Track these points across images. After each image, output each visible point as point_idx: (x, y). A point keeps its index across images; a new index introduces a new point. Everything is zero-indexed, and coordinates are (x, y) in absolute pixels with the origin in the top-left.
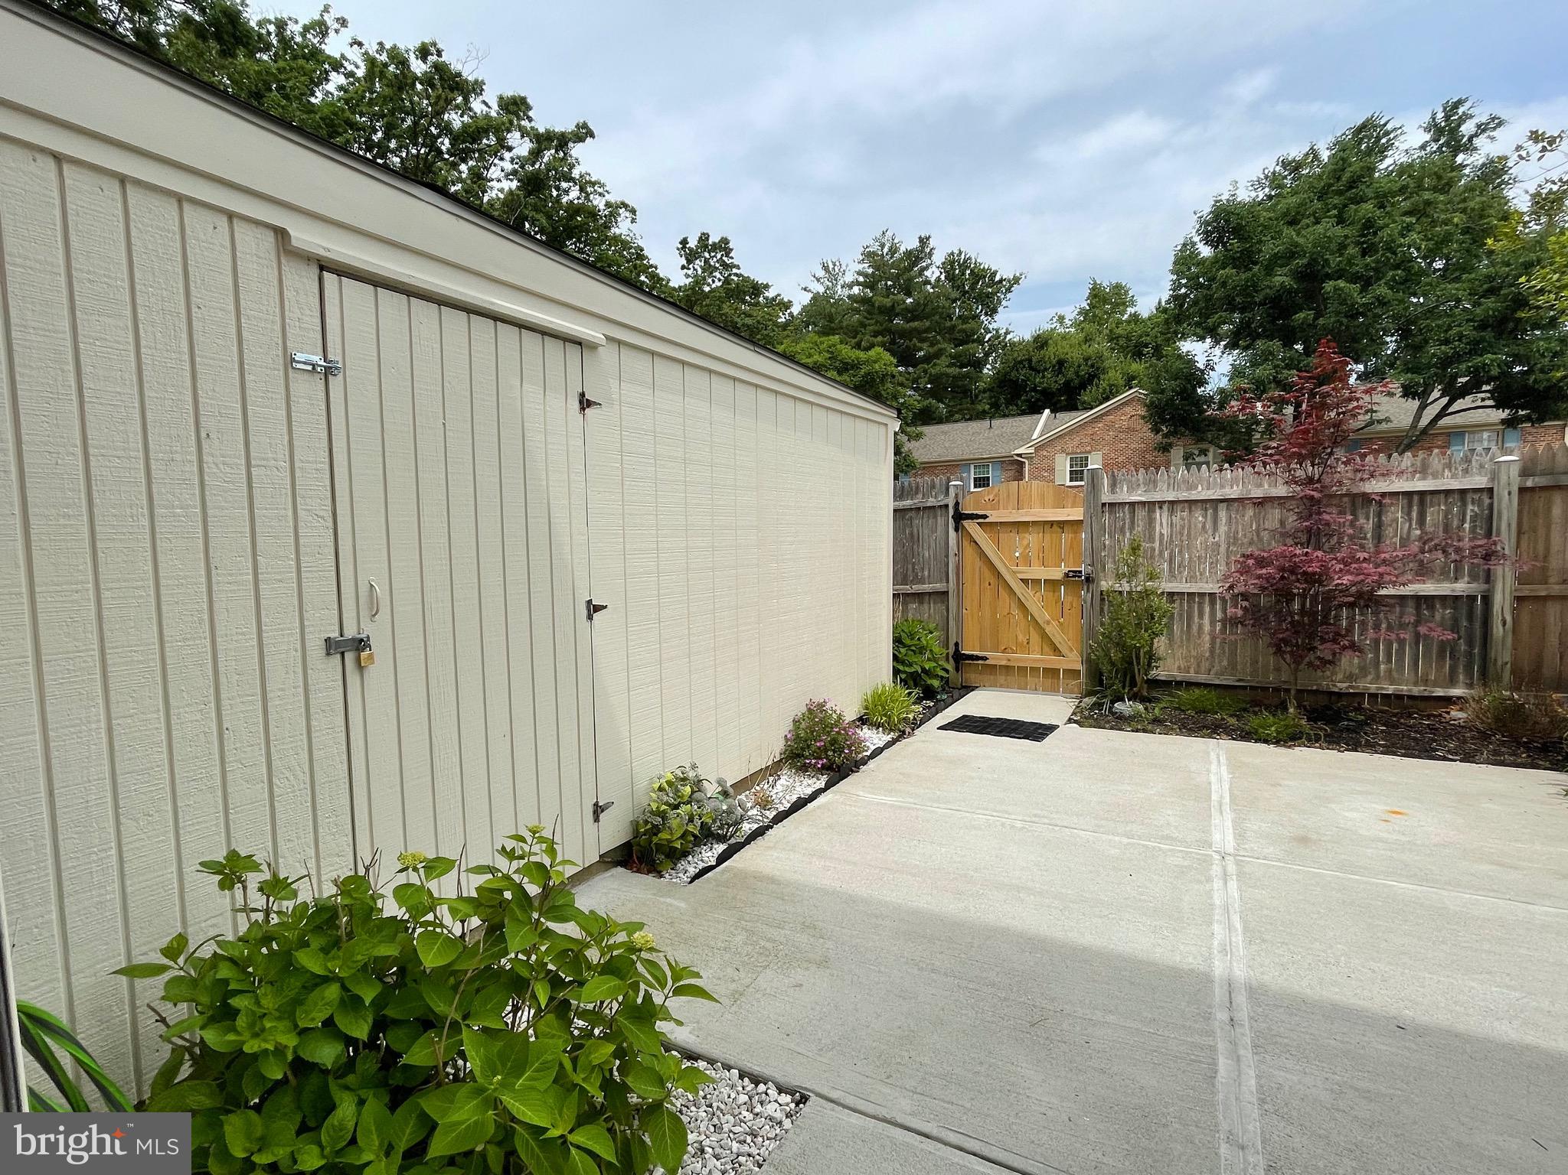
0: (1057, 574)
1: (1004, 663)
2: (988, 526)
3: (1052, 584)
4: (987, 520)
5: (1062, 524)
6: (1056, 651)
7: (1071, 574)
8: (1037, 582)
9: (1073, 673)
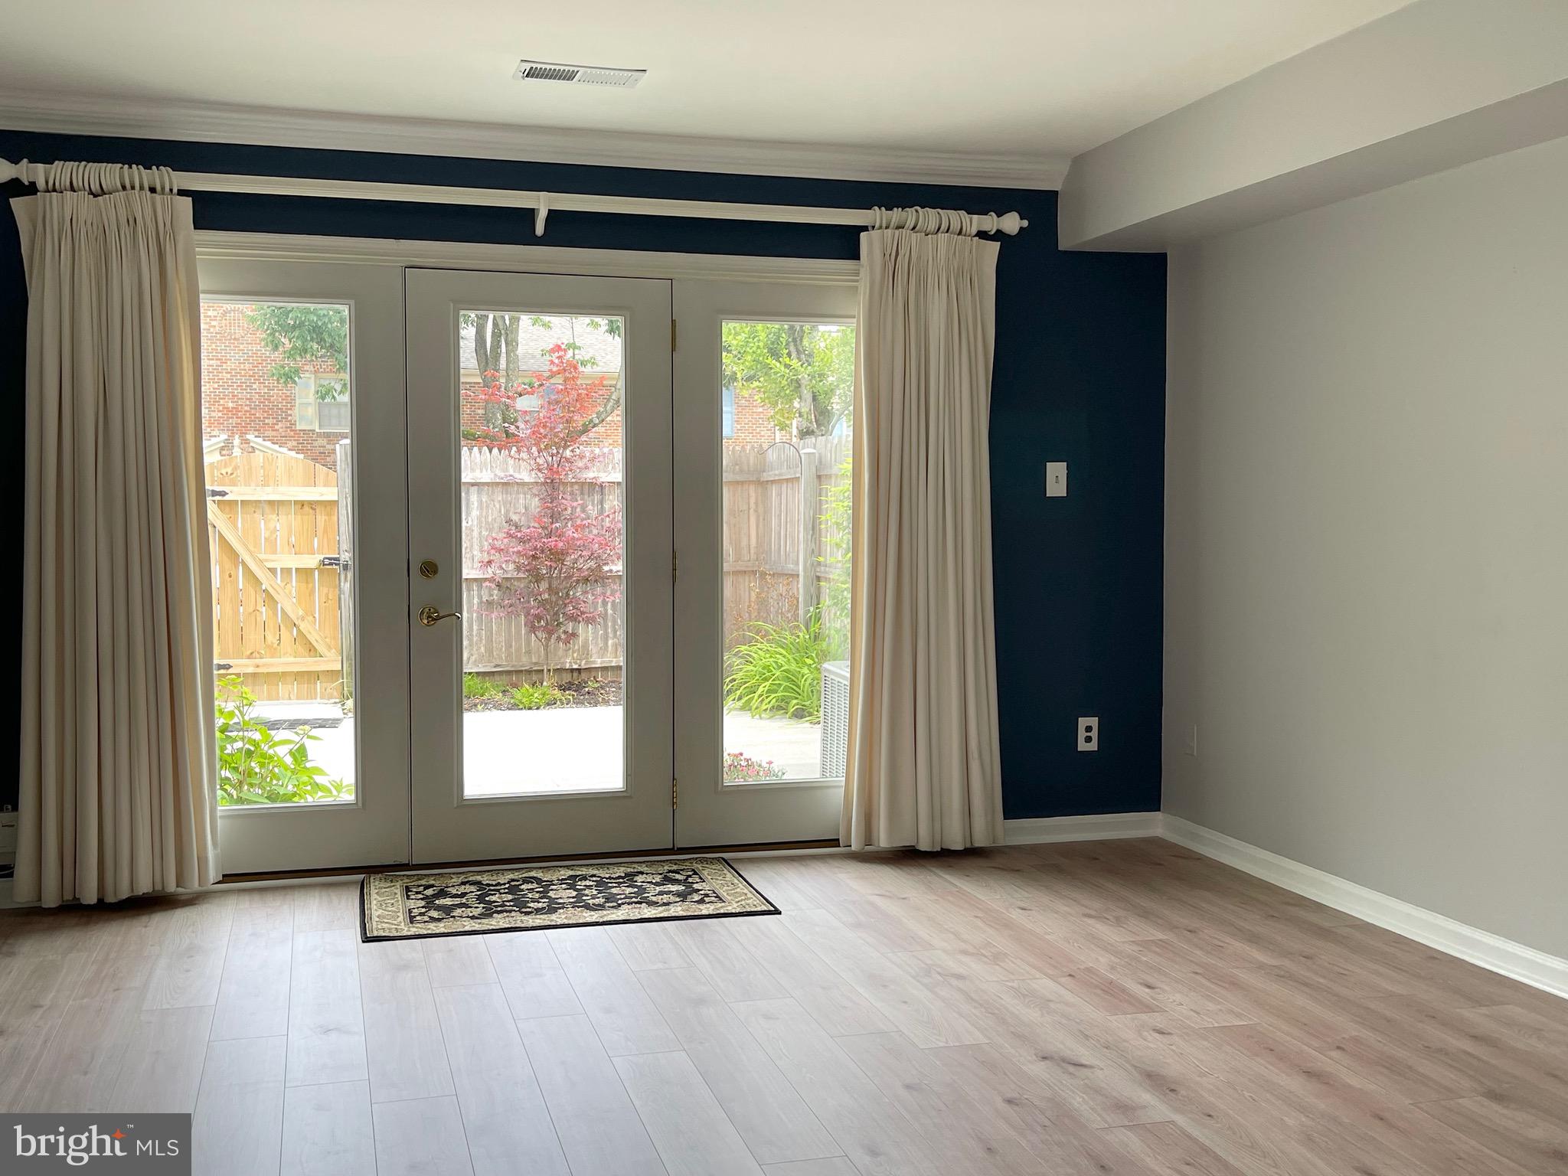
0: (311, 561)
1: (250, 670)
2: (229, 506)
3: (305, 573)
4: (226, 498)
5: (313, 505)
6: (312, 650)
7: (327, 562)
8: (286, 571)
9: (332, 674)
